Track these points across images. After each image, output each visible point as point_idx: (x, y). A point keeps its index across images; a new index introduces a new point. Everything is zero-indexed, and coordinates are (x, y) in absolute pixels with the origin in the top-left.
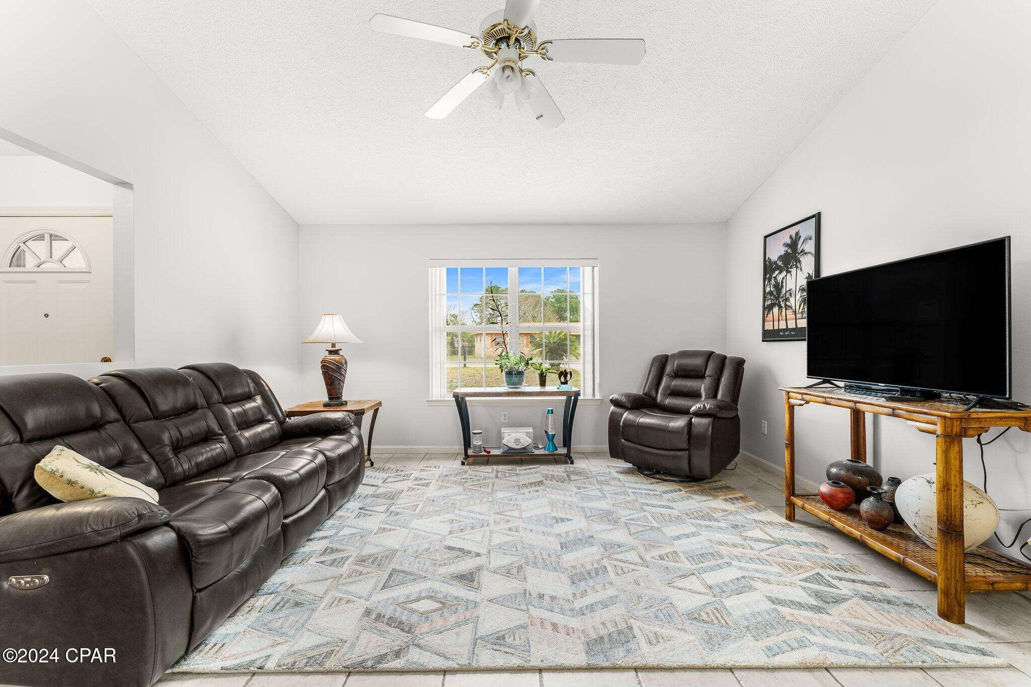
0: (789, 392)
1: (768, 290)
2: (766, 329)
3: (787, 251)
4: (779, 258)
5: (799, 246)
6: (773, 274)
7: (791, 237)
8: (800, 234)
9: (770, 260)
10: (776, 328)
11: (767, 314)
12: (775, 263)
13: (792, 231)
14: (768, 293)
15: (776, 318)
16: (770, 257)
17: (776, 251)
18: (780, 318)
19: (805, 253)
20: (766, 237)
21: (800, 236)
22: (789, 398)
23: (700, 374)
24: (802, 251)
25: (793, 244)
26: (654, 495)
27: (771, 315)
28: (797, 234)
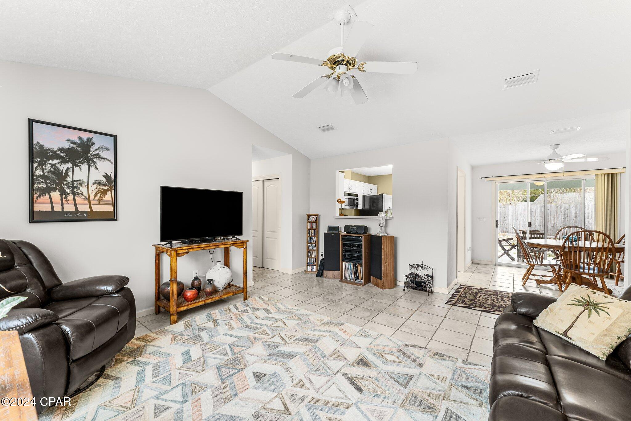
1: (38, 173)
2: (36, 210)
5: (93, 149)
6: (48, 160)
7: (80, 138)
9: (42, 146)
10: (58, 210)
11: (38, 197)
12: (53, 151)
13: (85, 136)
14: (39, 177)
15: (57, 201)
18: (65, 202)
19: (102, 158)
21: (94, 143)
24: (97, 155)
27: (46, 198)
28: (89, 140)
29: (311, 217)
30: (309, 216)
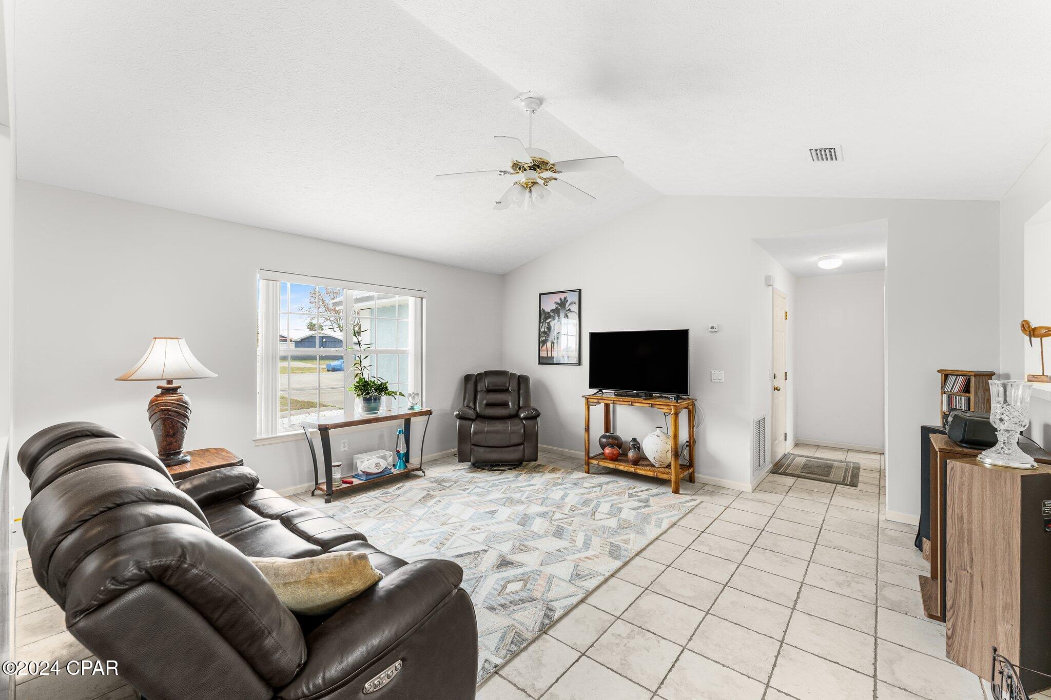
0: (588, 398)
1: (542, 330)
2: (541, 355)
3: (557, 307)
4: (551, 311)
5: (567, 306)
6: (546, 320)
7: (561, 299)
8: (568, 299)
9: (544, 311)
10: (550, 355)
11: (542, 346)
12: (549, 313)
13: (562, 296)
14: (543, 332)
15: (549, 349)
16: (544, 309)
17: (549, 306)
18: (553, 350)
19: (571, 312)
20: (540, 295)
21: (567, 301)
22: (588, 402)
23: (504, 388)
24: (569, 310)
25: (563, 304)
26: (509, 481)
27: (545, 347)
28: (565, 298)
29: (952, 379)
30: (946, 375)
